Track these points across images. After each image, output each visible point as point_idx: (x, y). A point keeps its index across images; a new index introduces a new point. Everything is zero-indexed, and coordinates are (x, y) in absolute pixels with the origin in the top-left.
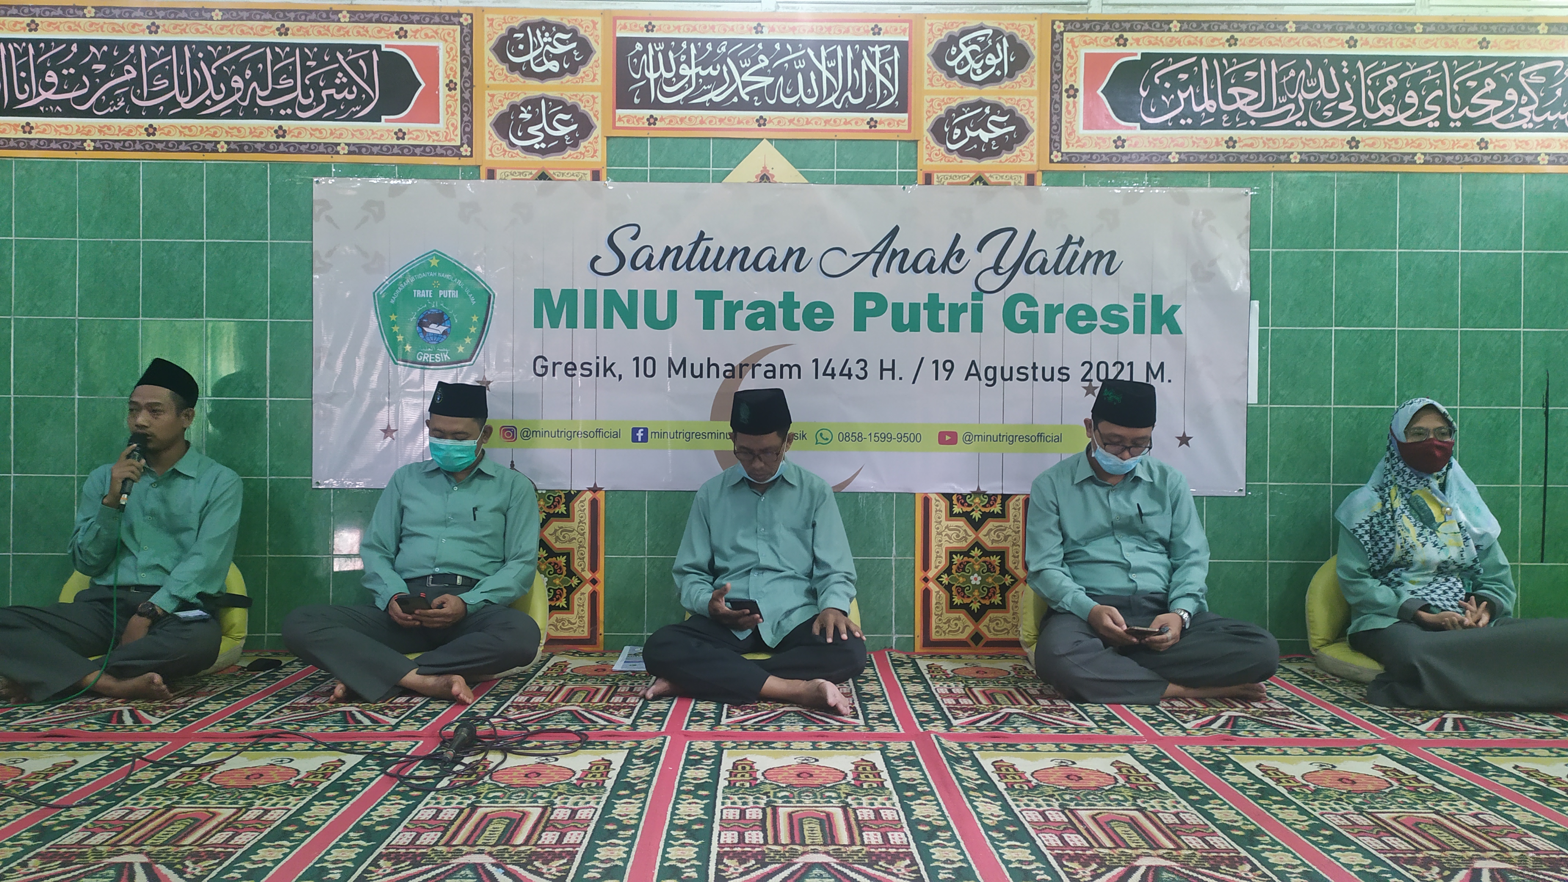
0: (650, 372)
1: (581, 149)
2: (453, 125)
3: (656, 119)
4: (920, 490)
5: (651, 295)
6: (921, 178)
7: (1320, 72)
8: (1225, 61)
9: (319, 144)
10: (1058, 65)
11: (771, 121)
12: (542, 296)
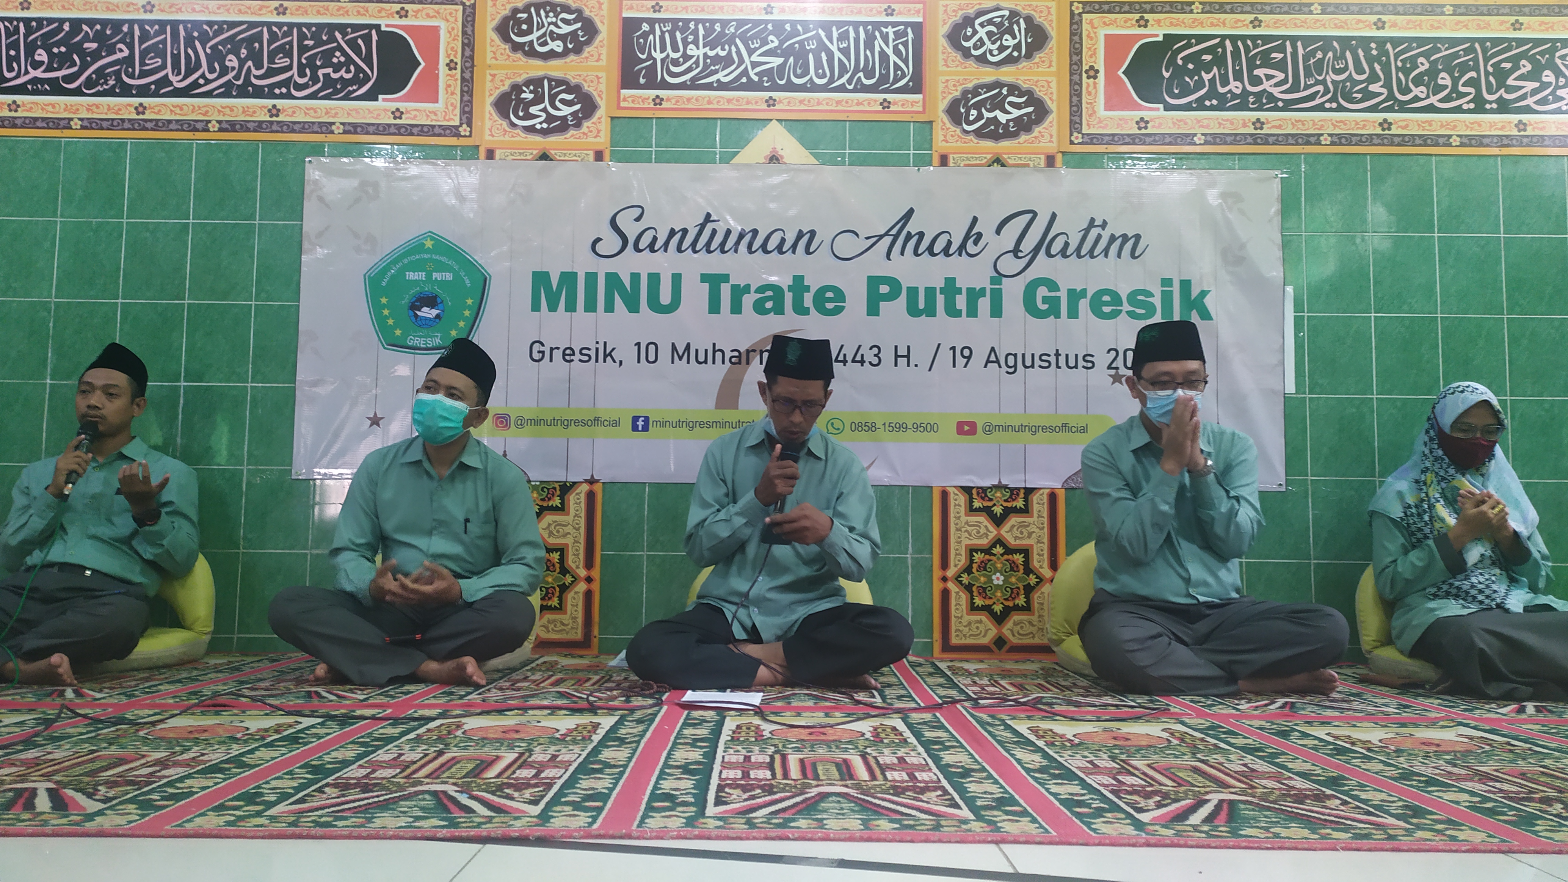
0: (652, 358)
1: (584, 129)
2: (452, 104)
3: (662, 99)
4: (937, 483)
5: (654, 279)
6: (936, 160)
7: (1348, 54)
8: (1249, 42)
9: (313, 123)
10: (1077, 46)
11: (780, 102)
12: (540, 279)
